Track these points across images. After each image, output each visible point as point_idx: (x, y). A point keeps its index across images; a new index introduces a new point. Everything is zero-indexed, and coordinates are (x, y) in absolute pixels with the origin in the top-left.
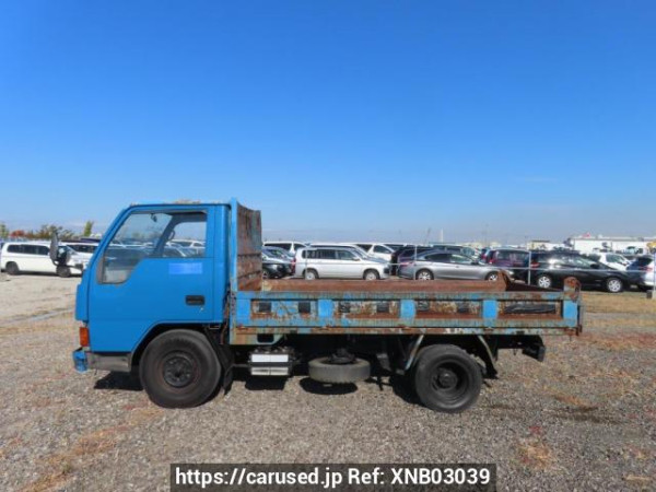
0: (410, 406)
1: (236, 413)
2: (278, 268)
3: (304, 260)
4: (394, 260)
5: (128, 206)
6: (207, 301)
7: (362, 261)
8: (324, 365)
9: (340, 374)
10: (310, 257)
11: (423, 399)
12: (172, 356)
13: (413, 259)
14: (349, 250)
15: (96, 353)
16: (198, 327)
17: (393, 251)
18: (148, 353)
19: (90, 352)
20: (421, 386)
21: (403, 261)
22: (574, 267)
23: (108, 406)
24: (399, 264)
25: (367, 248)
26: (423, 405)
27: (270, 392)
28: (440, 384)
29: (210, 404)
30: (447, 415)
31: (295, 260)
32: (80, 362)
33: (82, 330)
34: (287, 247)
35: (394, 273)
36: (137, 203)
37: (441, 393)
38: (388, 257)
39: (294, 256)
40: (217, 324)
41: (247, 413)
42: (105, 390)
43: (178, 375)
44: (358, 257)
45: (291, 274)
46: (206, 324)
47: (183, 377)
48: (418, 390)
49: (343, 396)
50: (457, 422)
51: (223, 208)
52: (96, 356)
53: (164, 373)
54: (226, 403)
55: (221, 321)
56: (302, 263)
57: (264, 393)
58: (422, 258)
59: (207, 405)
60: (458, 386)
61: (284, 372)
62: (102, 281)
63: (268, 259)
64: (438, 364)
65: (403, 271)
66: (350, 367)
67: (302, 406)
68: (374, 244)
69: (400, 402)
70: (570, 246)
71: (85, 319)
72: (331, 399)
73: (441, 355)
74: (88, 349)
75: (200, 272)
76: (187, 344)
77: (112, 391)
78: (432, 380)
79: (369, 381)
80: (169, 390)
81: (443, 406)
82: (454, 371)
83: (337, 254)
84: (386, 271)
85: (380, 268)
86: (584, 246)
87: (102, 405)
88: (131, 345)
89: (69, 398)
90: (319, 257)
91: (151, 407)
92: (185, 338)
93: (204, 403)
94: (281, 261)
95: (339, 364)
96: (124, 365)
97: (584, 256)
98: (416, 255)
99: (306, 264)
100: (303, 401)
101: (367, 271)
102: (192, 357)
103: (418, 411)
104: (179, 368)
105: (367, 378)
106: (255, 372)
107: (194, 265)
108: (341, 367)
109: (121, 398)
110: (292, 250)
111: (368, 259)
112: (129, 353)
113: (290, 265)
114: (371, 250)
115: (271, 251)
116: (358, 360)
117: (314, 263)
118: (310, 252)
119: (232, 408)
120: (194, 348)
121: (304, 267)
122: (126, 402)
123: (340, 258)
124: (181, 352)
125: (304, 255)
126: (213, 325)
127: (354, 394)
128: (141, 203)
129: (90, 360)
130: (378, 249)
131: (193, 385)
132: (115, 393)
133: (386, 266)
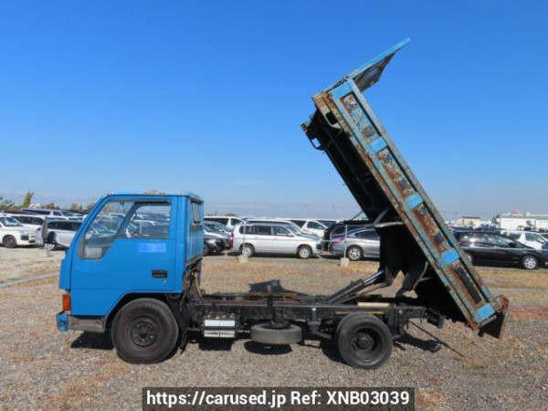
0: (334, 363)
1: (191, 368)
2: (217, 243)
3: (242, 236)
4: (327, 236)
5: (105, 196)
6: (169, 274)
7: (296, 238)
8: (264, 330)
9: (277, 337)
10: (247, 233)
11: (345, 359)
12: (139, 320)
13: (343, 236)
14: (284, 226)
15: (75, 316)
16: (161, 297)
17: (326, 227)
18: (119, 318)
19: (71, 315)
20: (344, 348)
21: (334, 237)
22: (493, 245)
23: (84, 362)
24: (331, 241)
25: (301, 224)
26: (344, 363)
27: (218, 352)
28: (359, 346)
29: (169, 361)
30: (363, 371)
31: (233, 235)
32: (62, 324)
33: (65, 297)
34: (224, 221)
35: (326, 249)
36: (113, 193)
37: (359, 353)
38: (321, 233)
39: (232, 231)
40: (177, 294)
41: (200, 368)
42: (78, 350)
43: (143, 336)
44: (292, 233)
45: (228, 248)
46: (168, 294)
47: (147, 338)
48: (341, 351)
49: (279, 356)
50: (371, 376)
51: (184, 199)
52: (75, 319)
53: (131, 335)
54: (182, 361)
55: (180, 292)
56: (239, 238)
57: (213, 353)
58: (353, 235)
59: (166, 362)
60: (374, 348)
61: (231, 334)
62: (83, 257)
63: (206, 233)
64: (357, 330)
65: (335, 247)
66: (285, 331)
67: (245, 363)
68: (308, 220)
69: (327, 360)
70: (497, 223)
71: (68, 288)
72: (269, 358)
73: (359, 322)
74: (69, 313)
75: (164, 251)
76: (152, 311)
77: (84, 350)
78: (352, 342)
79: (301, 343)
80: (135, 348)
81: (361, 363)
82: (371, 335)
83: (272, 230)
84: (319, 247)
85: (313, 244)
86: (509, 225)
87: (78, 360)
88: (105, 311)
89: (49, 355)
90: (256, 233)
91: (120, 363)
92: (150, 305)
93: (163, 360)
94: (220, 236)
95: (276, 328)
96: (99, 327)
97: (504, 236)
98: (346, 232)
99: (244, 239)
100: (246, 360)
101: (301, 247)
102: (155, 321)
103: (340, 367)
104: (144, 330)
105: (299, 340)
106: (207, 334)
107: (160, 245)
108: (278, 331)
109: (93, 356)
110: (229, 225)
111: (302, 235)
112: (103, 316)
113: (227, 240)
114: (305, 226)
115: (209, 226)
116: (292, 326)
117: (251, 238)
118: (247, 228)
119: (187, 364)
120: (158, 314)
121: (241, 242)
122: (98, 359)
123: (275, 234)
124: (146, 317)
125: (241, 231)
126: (173, 295)
127: (289, 355)
128: (116, 193)
129: (70, 323)
130: (311, 225)
131: (155, 345)
132: (87, 352)
133: (319, 242)
